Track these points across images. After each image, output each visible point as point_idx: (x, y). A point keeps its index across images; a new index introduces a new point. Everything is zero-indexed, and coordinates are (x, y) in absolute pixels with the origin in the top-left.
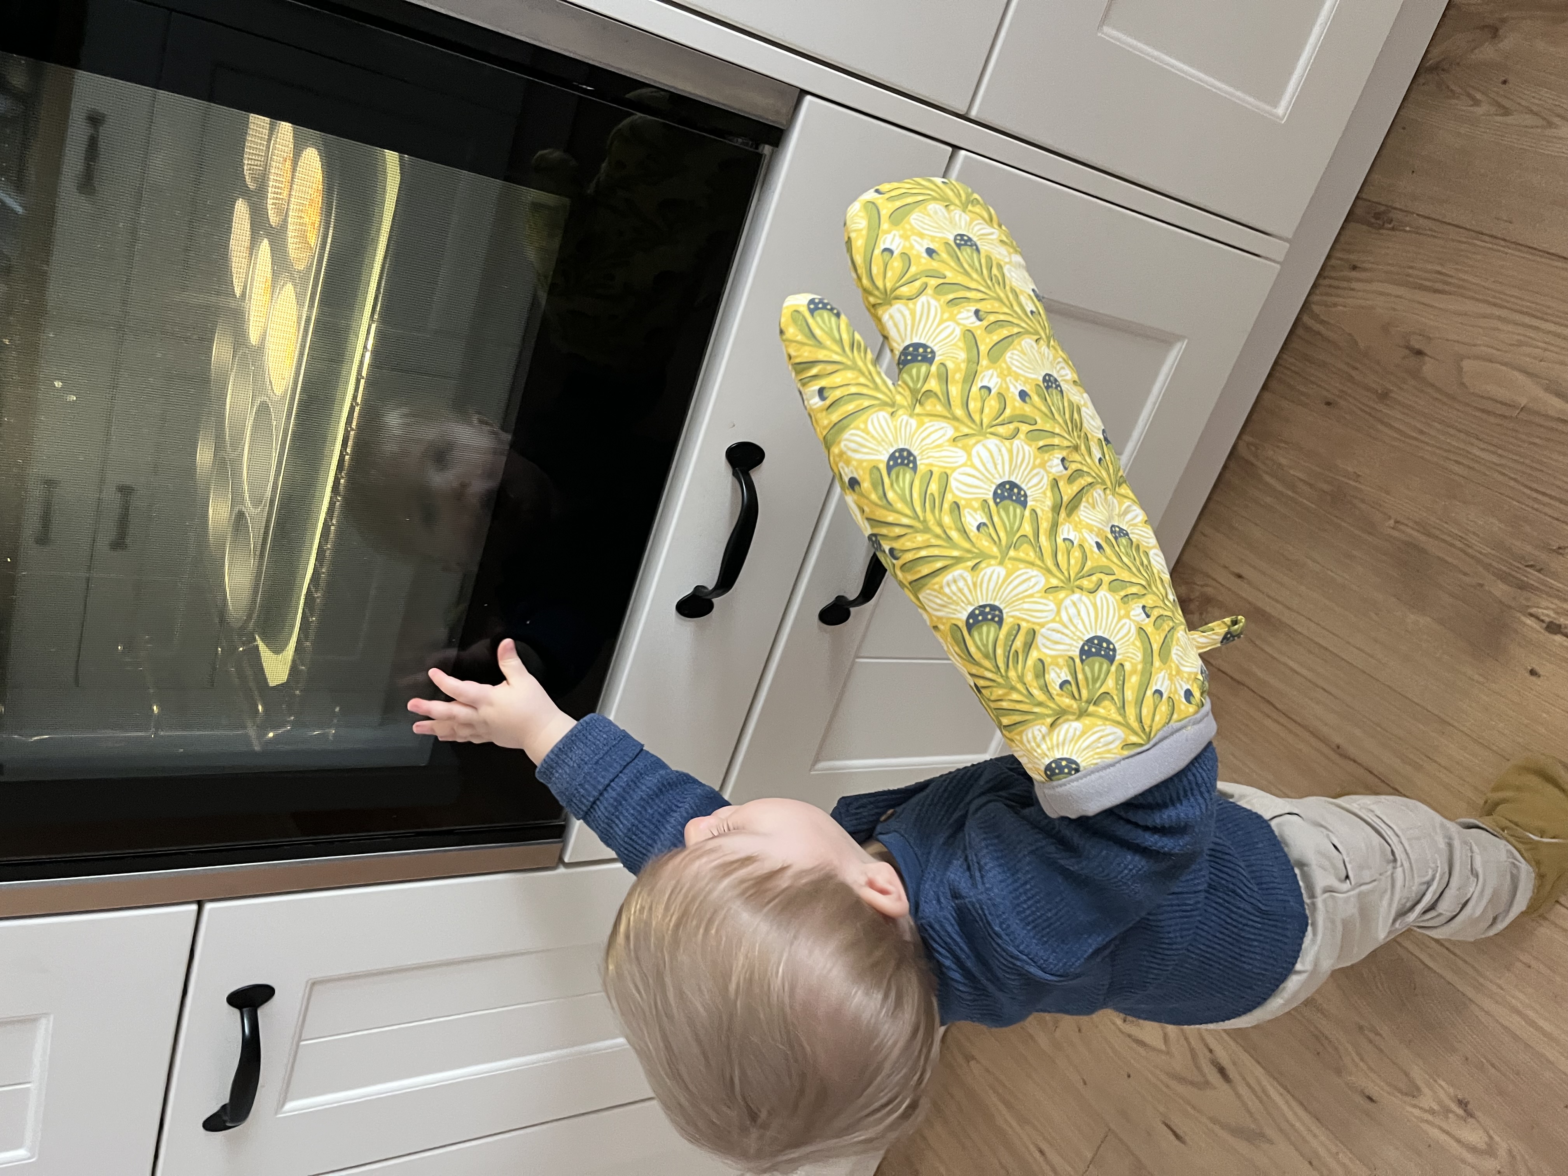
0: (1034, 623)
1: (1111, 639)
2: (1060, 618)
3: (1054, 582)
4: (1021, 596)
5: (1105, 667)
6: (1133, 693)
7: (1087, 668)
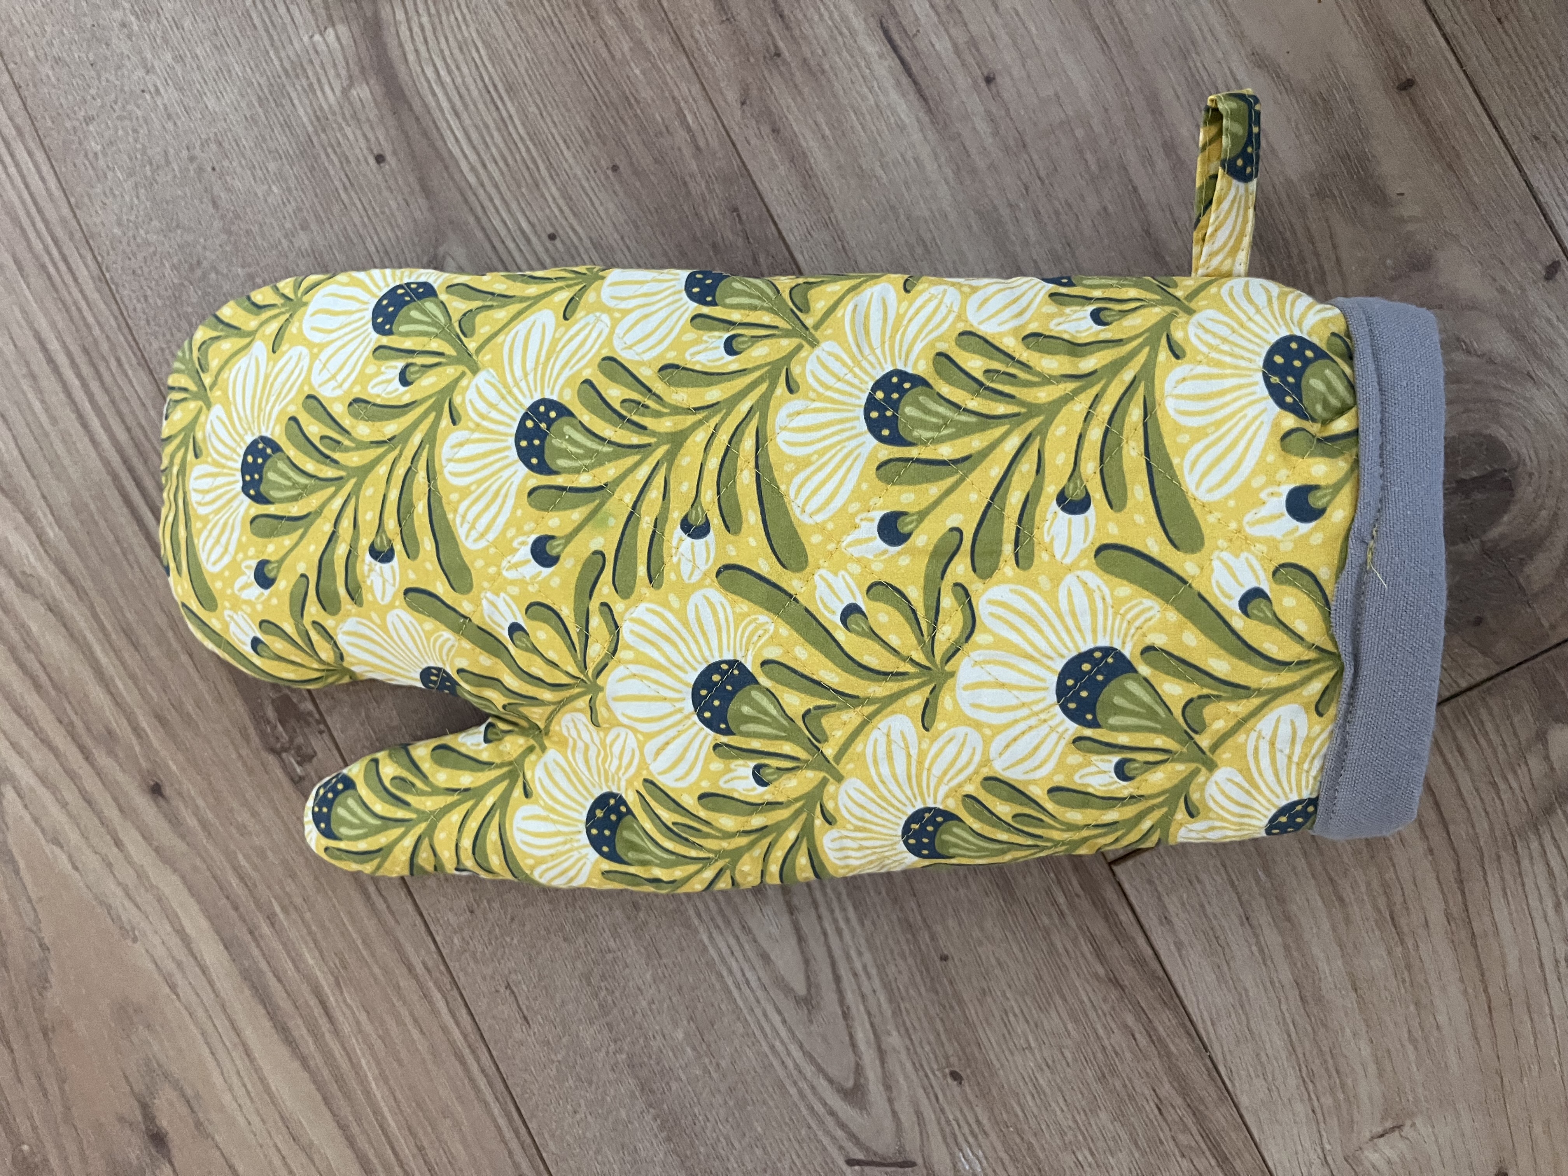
0: (976, 772)
1: (1084, 648)
2: (990, 726)
3: (917, 700)
4: (913, 771)
5: (1132, 686)
6: (1218, 657)
7: (1112, 721)
